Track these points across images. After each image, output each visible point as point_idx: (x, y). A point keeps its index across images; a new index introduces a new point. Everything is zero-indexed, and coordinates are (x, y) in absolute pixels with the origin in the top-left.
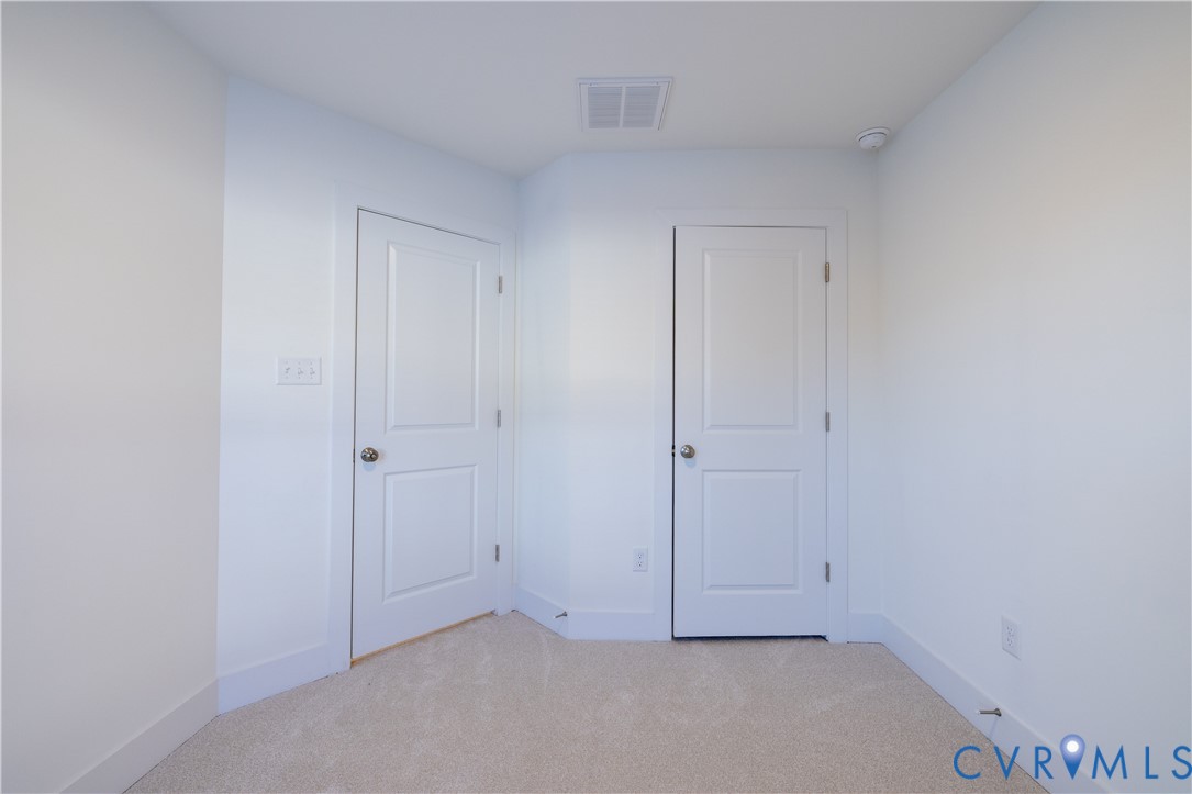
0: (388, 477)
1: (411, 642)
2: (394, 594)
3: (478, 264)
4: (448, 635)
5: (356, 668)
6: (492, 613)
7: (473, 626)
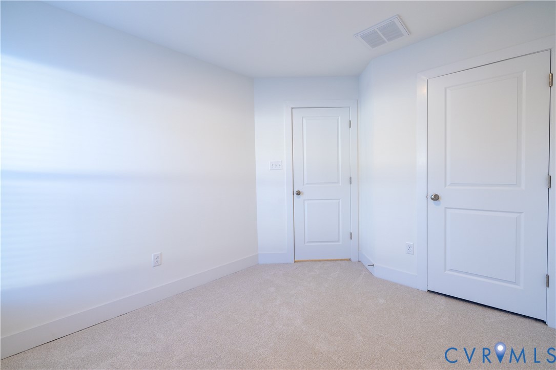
0: (305, 201)
1: (315, 261)
2: (308, 242)
3: (340, 117)
4: (329, 262)
5: (296, 263)
6: (350, 260)
7: (340, 262)
